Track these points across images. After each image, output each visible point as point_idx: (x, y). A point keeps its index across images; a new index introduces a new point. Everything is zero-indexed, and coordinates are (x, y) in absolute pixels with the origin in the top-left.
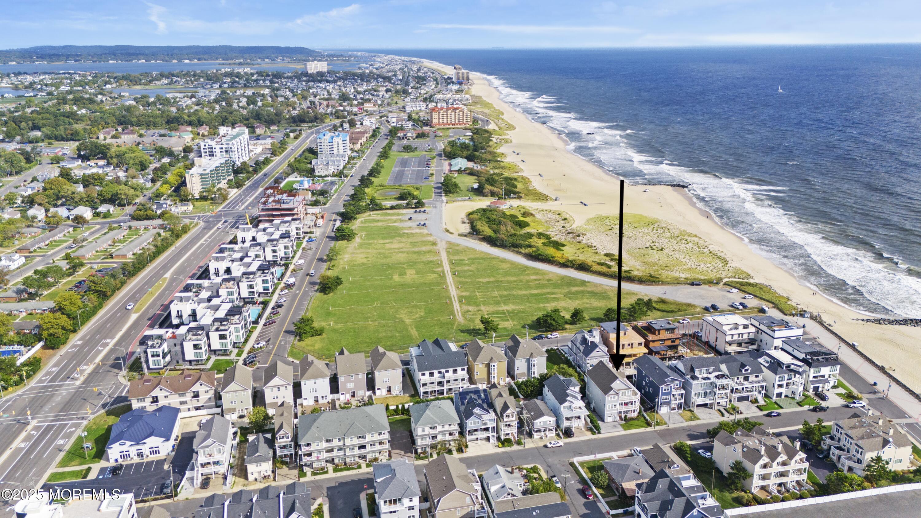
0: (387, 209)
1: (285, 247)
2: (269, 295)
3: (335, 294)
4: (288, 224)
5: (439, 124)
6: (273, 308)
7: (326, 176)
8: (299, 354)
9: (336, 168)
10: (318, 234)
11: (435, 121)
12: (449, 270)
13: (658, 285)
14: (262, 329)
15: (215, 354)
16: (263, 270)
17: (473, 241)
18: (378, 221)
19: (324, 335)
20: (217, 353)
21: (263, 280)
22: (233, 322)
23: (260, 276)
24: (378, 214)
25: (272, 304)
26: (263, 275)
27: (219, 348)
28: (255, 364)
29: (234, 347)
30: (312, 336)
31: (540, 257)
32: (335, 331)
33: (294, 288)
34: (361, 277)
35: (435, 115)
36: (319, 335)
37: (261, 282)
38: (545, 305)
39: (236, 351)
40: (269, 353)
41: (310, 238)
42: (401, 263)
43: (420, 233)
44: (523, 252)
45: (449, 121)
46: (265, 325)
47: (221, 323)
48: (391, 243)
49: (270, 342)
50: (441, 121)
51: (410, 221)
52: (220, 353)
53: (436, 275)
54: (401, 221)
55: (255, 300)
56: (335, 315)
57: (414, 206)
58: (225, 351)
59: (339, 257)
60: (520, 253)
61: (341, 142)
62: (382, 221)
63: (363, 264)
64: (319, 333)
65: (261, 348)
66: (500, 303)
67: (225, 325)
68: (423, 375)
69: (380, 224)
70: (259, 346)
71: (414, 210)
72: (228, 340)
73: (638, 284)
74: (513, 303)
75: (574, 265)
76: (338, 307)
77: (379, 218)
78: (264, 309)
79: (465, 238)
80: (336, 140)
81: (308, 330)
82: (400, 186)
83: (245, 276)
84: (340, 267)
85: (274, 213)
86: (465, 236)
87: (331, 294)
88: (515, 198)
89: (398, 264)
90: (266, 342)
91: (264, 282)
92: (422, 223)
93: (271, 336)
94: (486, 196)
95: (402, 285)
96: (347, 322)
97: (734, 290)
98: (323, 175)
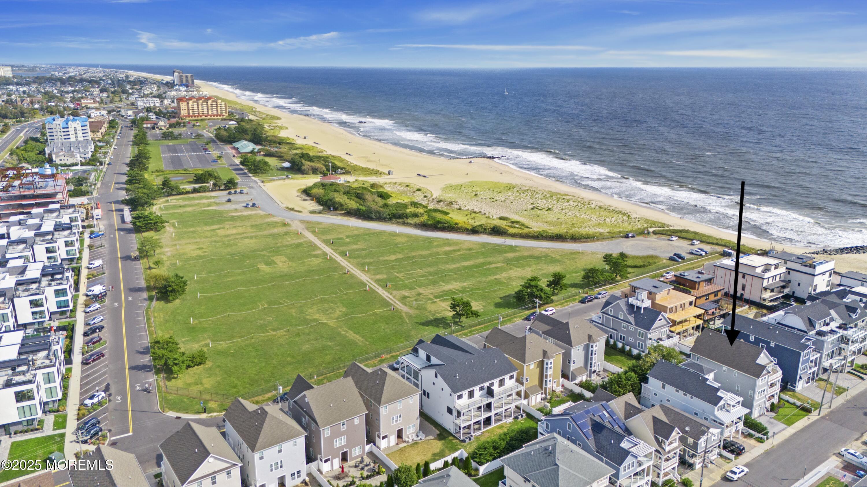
0: (188, 193)
1: (67, 244)
2: (68, 314)
3: (184, 300)
4: (55, 214)
5: (189, 115)
6: (86, 334)
7: (73, 165)
8: (182, 401)
9: (82, 156)
10: (102, 227)
11: (184, 112)
12: (332, 251)
13: (594, 241)
14: (83, 372)
15: (8, 433)
16: (52, 275)
17: (335, 217)
18: (184, 206)
19: (209, 364)
20: (12, 429)
21: (56, 291)
22: (38, 363)
23: (50, 285)
24: (178, 199)
25: (80, 329)
26: (54, 283)
27: (17, 419)
28: (104, 437)
29: (44, 412)
30: (188, 367)
31: (440, 225)
32: (223, 353)
33: (107, 301)
34: (210, 272)
35: (183, 106)
36: (200, 364)
37: (53, 294)
38: (497, 277)
39: (50, 419)
40: (122, 409)
41: (92, 233)
42: (255, 251)
43: (256, 214)
44: (412, 222)
45: (201, 113)
46: (85, 362)
47: (13, 369)
48: (223, 228)
49: (112, 390)
50: (191, 112)
51: (229, 204)
52: (20, 428)
53: (320, 260)
54: (218, 204)
55: (45, 325)
56: (204, 330)
57: (222, 188)
58: (30, 422)
59: (158, 251)
60: (409, 225)
61: (79, 128)
62: (189, 206)
63: (199, 257)
64: (198, 360)
65: (100, 403)
66: (438, 283)
67: (23, 373)
68: (460, 397)
69: (189, 209)
70: (95, 400)
71: (227, 192)
72: (36, 401)
73: (572, 242)
74: (456, 280)
75: (485, 230)
76: (202, 317)
77: (182, 203)
78: (71, 338)
79: (321, 215)
80: (72, 125)
81: (181, 359)
82: (185, 170)
83: (20, 288)
84: (167, 263)
85: (24, 202)
86: (320, 213)
87: (177, 302)
88: (343, 173)
89: (254, 251)
90: (105, 391)
91: (58, 293)
92: (251, 204)
93: (108, 379)
94: (307, 174)
95: (281, 276)
96: (233, 337)
97: (674, 238)
98: (68, 163)
